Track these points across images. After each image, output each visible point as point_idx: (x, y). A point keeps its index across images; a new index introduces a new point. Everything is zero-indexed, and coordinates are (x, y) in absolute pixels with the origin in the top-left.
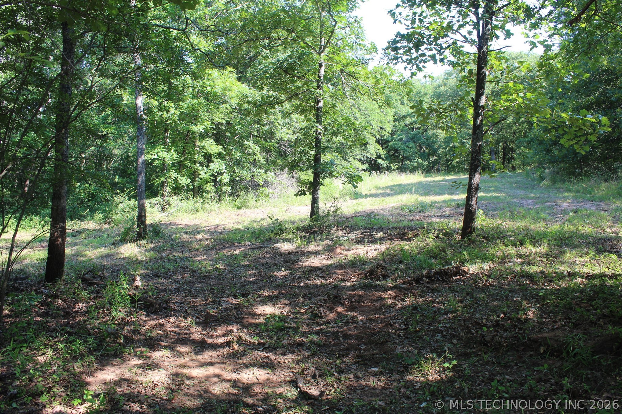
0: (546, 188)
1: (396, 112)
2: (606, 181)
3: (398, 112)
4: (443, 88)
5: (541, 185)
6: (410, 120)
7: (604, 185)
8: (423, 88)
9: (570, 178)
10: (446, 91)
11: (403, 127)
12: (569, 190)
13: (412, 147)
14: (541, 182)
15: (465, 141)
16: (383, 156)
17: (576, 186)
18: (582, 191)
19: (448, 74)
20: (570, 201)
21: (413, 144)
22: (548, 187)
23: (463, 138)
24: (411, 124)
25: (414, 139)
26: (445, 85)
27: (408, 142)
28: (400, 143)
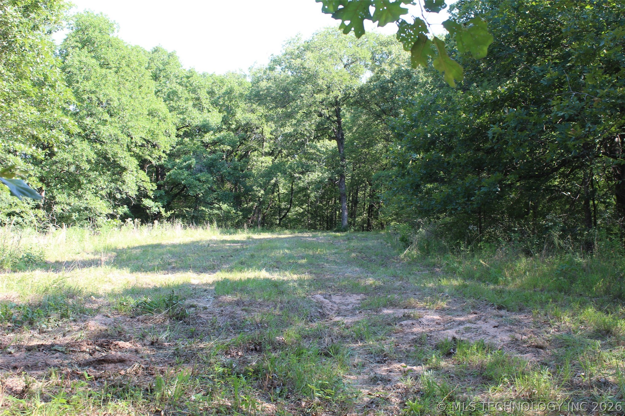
0: (410, 264)
1: (184, 119)
2: (528, 253)
3: (188, 119)
4: (264, 84)
5: (402, 256)
6: (213, 137)
7: (523, 263)
8: (236, 85)
9: (458, 244)
10: (268, 89)
11: (198, 147)
12: (451, 273)
13: (206, 182)
14: (401, 251)
15: (297, 175)
16: (151, 194)
17: (468, 263)
18: (477, 275)
19: (275, 61)
20: (444, 305)
21: (209, 175)
22: (413, 262)
23: (294, 170)
24: (214, 143)
25: (211, 167)
26: (269, 79)
27: (201, 171)
28: (186, 173)
